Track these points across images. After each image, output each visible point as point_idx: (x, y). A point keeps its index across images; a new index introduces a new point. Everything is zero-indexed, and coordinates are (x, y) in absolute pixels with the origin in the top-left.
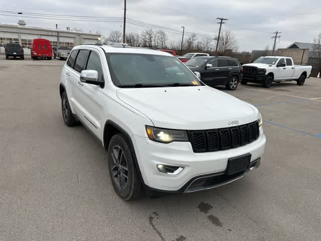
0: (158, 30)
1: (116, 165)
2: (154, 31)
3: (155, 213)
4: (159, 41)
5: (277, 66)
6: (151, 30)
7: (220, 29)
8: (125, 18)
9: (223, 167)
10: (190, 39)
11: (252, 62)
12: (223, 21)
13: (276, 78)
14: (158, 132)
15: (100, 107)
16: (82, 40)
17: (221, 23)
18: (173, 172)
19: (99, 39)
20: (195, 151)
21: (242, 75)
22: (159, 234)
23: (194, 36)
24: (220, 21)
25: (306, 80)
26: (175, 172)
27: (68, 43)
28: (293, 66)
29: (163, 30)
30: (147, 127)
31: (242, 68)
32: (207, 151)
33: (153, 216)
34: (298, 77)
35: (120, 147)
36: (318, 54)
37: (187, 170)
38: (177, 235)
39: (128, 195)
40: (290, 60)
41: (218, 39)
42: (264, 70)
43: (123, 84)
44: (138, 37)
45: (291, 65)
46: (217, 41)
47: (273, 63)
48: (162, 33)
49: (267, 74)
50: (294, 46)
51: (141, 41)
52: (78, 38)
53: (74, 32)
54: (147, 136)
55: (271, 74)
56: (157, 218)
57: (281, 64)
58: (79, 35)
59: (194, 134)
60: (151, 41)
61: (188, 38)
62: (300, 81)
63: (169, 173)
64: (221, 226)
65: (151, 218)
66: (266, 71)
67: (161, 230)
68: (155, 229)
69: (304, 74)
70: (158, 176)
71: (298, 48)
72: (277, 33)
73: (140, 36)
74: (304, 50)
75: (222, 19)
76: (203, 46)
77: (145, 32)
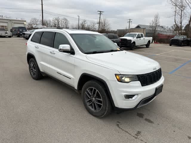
0: (62, 17)
1: (90, 98)
2: (61, 18)
3: (118, 122)
4: (64, 24)
5: (137, 38)
6: (58, 18)
7: (100, 18)
8: (42, 10)
9: (153, 92)
10: (83, 23)
11: (123, 36)
12: (101, 13)
13: (137, 44)
14: (123, 77)
15: (74, 66)
16: (13, 24)
17: (100, 14)
18: (132, 98)
19: (25, 23)
20: (142, 86)
21: (120, 44)
22: (127, 132)
23: (85, 21)
24: (100, 13)
25: (150, 45)
26: (133, 98)
27: (3, 26)
28: (144, 38)
29: (66, 18)
30: (116, 75)
31: (120, 40)
32: (147, 85)
33: (118, 123)
34: (146, 44)
35: (94, 88)
36: (152, 31)
37: (139, 96)
38: (136, 131)
39: (103, 114)
40: (142, 34)
41: (99, 23)
42: (130, 41)
43: (86, 52)
44: (50, 21)
45: (143, 37)
46: (98, 24)
47: (135, 36)
48: (66, 19)
49: (132, 42)
50: (138, 27)
51: (52, 24)
52: (9, 22)
53: (5, 18)
54: (117, 80)
55: (134, 42)
56: (121, 124)
57: (139, 37)
58: (10, 20)
59: (141, 76)
60: (59, 24)
61: (82, 23)
62: (147, 46)
63: (130, 99)
64: (153, 123)
65: (118, 125)
66: (131, 41)
67: (127, 130)
68: (123, 130)
69: (149, 41)
70: (125, 101)
71: (140, 27)
72: (130, 20)
73: (52, 21)
74: (144, 29)
75: (101, 12)
76: (91, 27)
77: (54, 18)
